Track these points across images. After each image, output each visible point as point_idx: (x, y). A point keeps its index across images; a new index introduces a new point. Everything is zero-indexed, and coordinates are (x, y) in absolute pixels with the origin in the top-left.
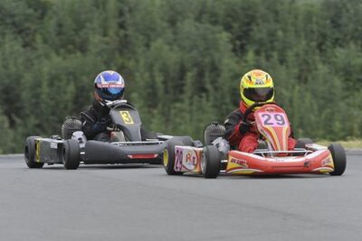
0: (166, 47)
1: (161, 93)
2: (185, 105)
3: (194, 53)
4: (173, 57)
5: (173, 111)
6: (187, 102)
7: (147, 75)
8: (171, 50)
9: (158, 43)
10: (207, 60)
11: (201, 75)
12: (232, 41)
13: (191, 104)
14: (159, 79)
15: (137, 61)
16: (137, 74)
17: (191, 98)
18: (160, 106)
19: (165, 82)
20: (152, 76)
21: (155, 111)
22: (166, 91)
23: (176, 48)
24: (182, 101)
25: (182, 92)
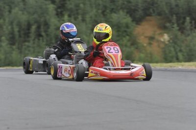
0: (20, 12)
1: (17, 37)
2: (30, 44)
3: (35, 16)
4: (24, 18)
5: (24, 47)
6: (32, 42)
7: (10, 27)
8: (23, 14)
9: (15, 10)
10: (42, 19)
11: (39, 27)
12: (56, 10)
13: (34, 43)
14: (16, 29)
15: (5, 20)
16: (5, 27)
17: (34, 40)
18: (17, 44)
19: (19, 31)
20: (12, 28)
21: (14, 47)
22: (20, 36)
23: (25, 13)
24: (29, 41)
25: (28, 37)
